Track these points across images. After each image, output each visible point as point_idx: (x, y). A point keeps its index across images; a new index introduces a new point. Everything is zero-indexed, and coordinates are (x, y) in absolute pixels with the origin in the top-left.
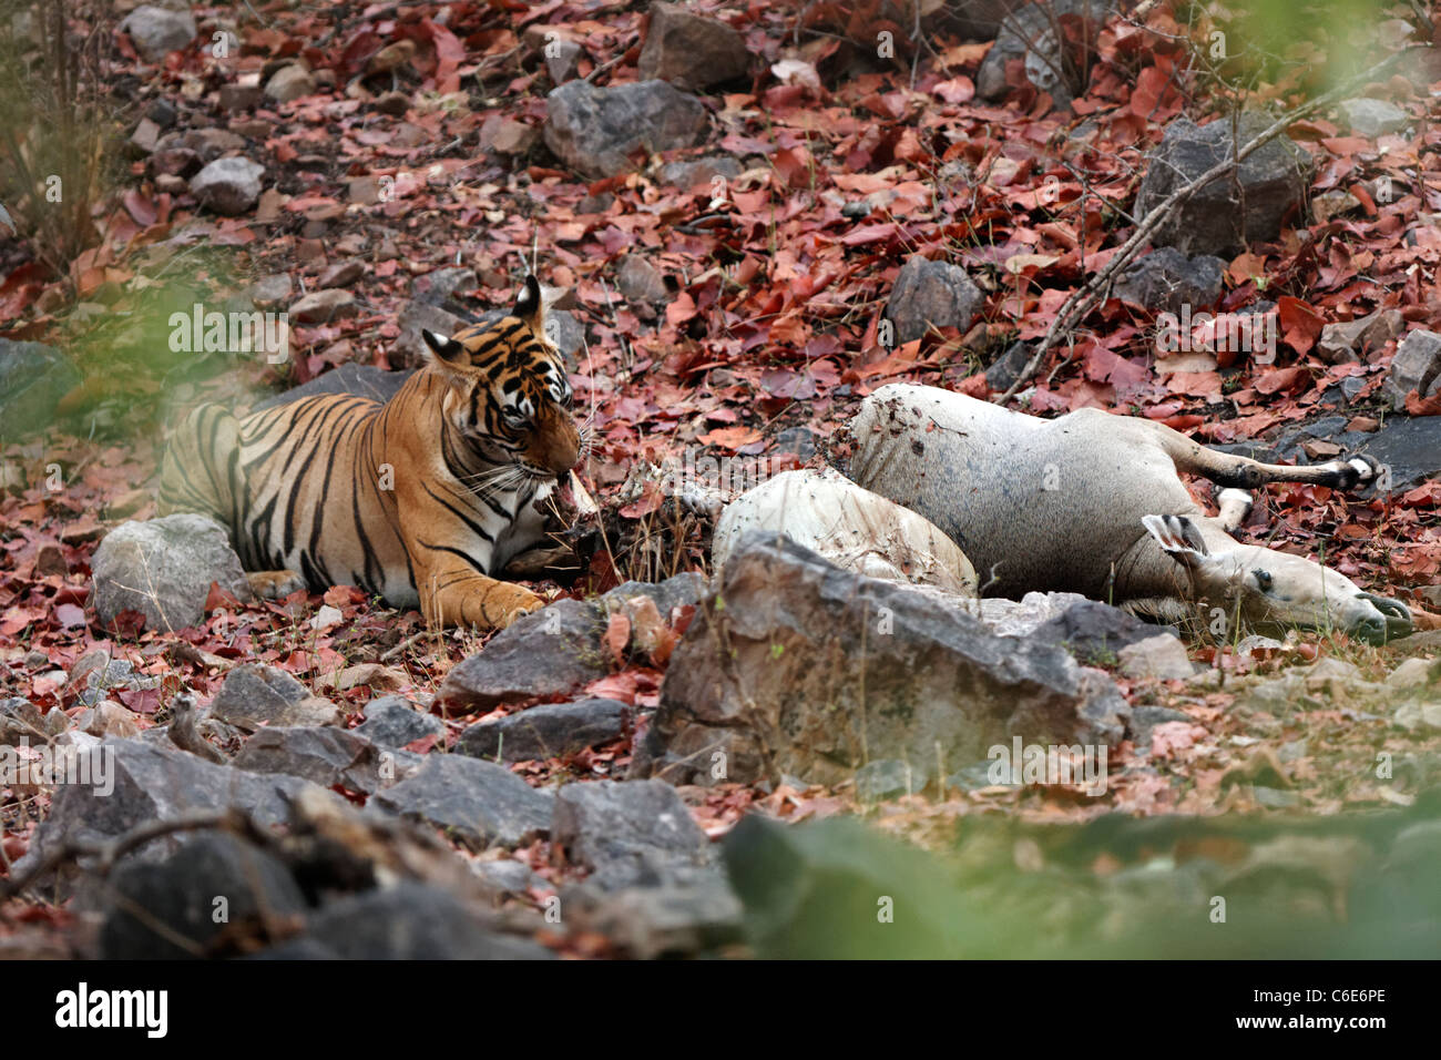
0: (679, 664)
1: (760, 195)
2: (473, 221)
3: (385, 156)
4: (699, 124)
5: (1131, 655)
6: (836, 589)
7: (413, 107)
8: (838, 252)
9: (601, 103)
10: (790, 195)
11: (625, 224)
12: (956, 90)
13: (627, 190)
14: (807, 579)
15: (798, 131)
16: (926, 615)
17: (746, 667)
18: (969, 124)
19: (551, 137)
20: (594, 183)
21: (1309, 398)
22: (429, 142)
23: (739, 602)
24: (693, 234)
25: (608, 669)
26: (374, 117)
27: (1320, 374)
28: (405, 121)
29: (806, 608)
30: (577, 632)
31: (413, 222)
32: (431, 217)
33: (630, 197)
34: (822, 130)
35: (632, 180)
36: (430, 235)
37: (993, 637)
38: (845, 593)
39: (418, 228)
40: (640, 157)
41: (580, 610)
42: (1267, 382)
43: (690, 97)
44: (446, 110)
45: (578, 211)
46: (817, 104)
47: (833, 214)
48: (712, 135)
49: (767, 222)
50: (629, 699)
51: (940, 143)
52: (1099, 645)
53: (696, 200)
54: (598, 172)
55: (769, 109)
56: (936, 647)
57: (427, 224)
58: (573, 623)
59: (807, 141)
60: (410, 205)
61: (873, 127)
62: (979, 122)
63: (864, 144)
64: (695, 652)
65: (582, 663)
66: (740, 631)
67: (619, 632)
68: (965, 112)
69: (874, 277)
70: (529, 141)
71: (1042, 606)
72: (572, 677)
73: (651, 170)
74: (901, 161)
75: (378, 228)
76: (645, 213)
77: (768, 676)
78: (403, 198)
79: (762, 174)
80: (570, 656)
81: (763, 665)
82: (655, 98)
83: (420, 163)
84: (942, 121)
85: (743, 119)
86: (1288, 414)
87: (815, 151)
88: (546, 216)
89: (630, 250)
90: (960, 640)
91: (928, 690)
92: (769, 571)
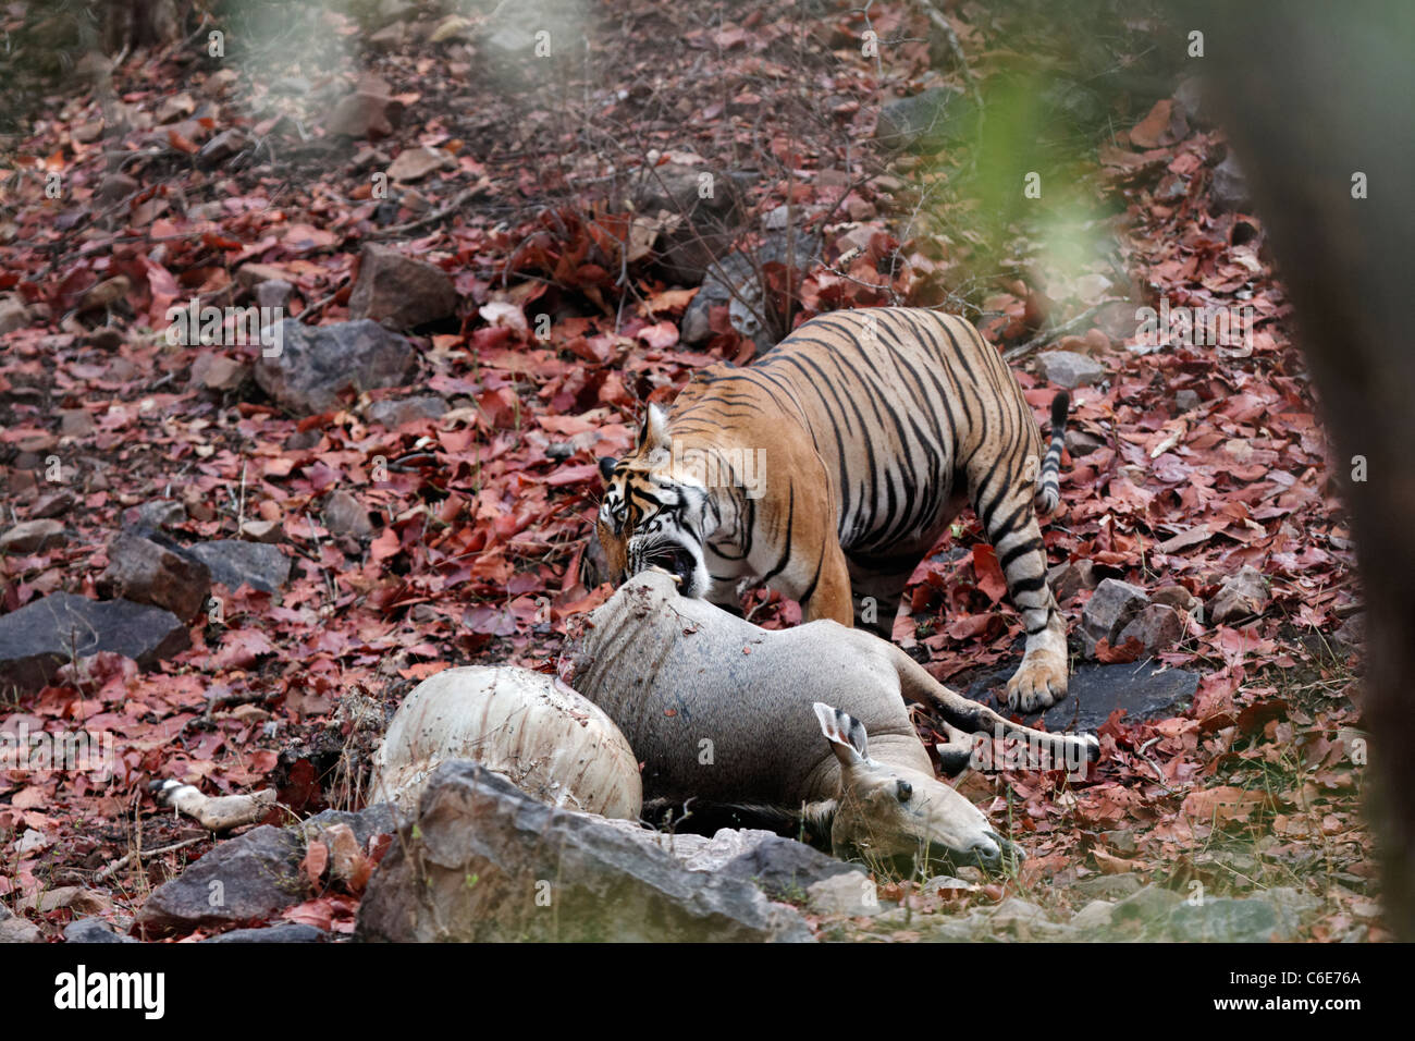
0: (375, 891)
1: (465, 434)
2: (183, 454)
3: (98, 389)
4: (408, 363)
5: (820, 891)
6: (531, 821)
7: (126, 343)
8: (541, 492)
9: (312, 341)
10: (495, 435)
11: (333, 460)
12: (661, 335)
13: (335, 427)
14: (502, 810)
15: (505, 373)
16: (619, 848)
17: (441, 895)
18: (672, 369)
19: (261, 374)
20: (303, 420)
21: (1000, 644)
22: (142, 377)
23: (434, 830)
24: (399, 471)
25: (305, 895)
26: (88, 352)
27: (1012, 620)
28: (119, 355)
29: (502, 839)
30: (275, 858)
31: (124, 455)
32: (142, 450)
33: (338, 434)
34: (529, 373)
35: (340, 418)
36: (140, 468)
37: (685, 871)
38: (540, 825)
39: (129, 461)
40: (349, 395)
41: (278, 837)
42: (961, 628)
43: (399, 337)
44: (158, 346)
45: (286, 447)
46: (524, 346)
47: (537, 455)
48: (420, 375)
49: (472, 461)
50: (325, 925)
51: (644, 388)
52: (788, 880)
53: (403, 439)
54: (307, 409)
55: (476, 350)
56: (628, 879)
57: (138, 457)
58: (272, 849)
59: (513, 383)
60: (121, 438)
61: (578, 370)
62: (683, 367)
63: (569, 386)
64: (391, 880)
65: (280, 889)
66: (435, 860)
67: (317, 858)
68: (669, 357)
69: (577, 516)
70: (240, 378)
71: (733, 842)
72: (268, 903)
73: (359, 408)
74: (605, 404)
75: (89, 460)
76: (352, 450)
77: (462, 905)
78: (114, 431)
79: (468, 414)
80: (269, 882)
81: (457, 894)
82: (364, 337)
83: (132, 397)
84: (646, 365)
85: (450, 360)
86: (980, 659)
87: (521, 393)
88: (255, 451)
89: (337, 486)
90: (652, 873)
91: (618, 921)
92: (465, 801)
